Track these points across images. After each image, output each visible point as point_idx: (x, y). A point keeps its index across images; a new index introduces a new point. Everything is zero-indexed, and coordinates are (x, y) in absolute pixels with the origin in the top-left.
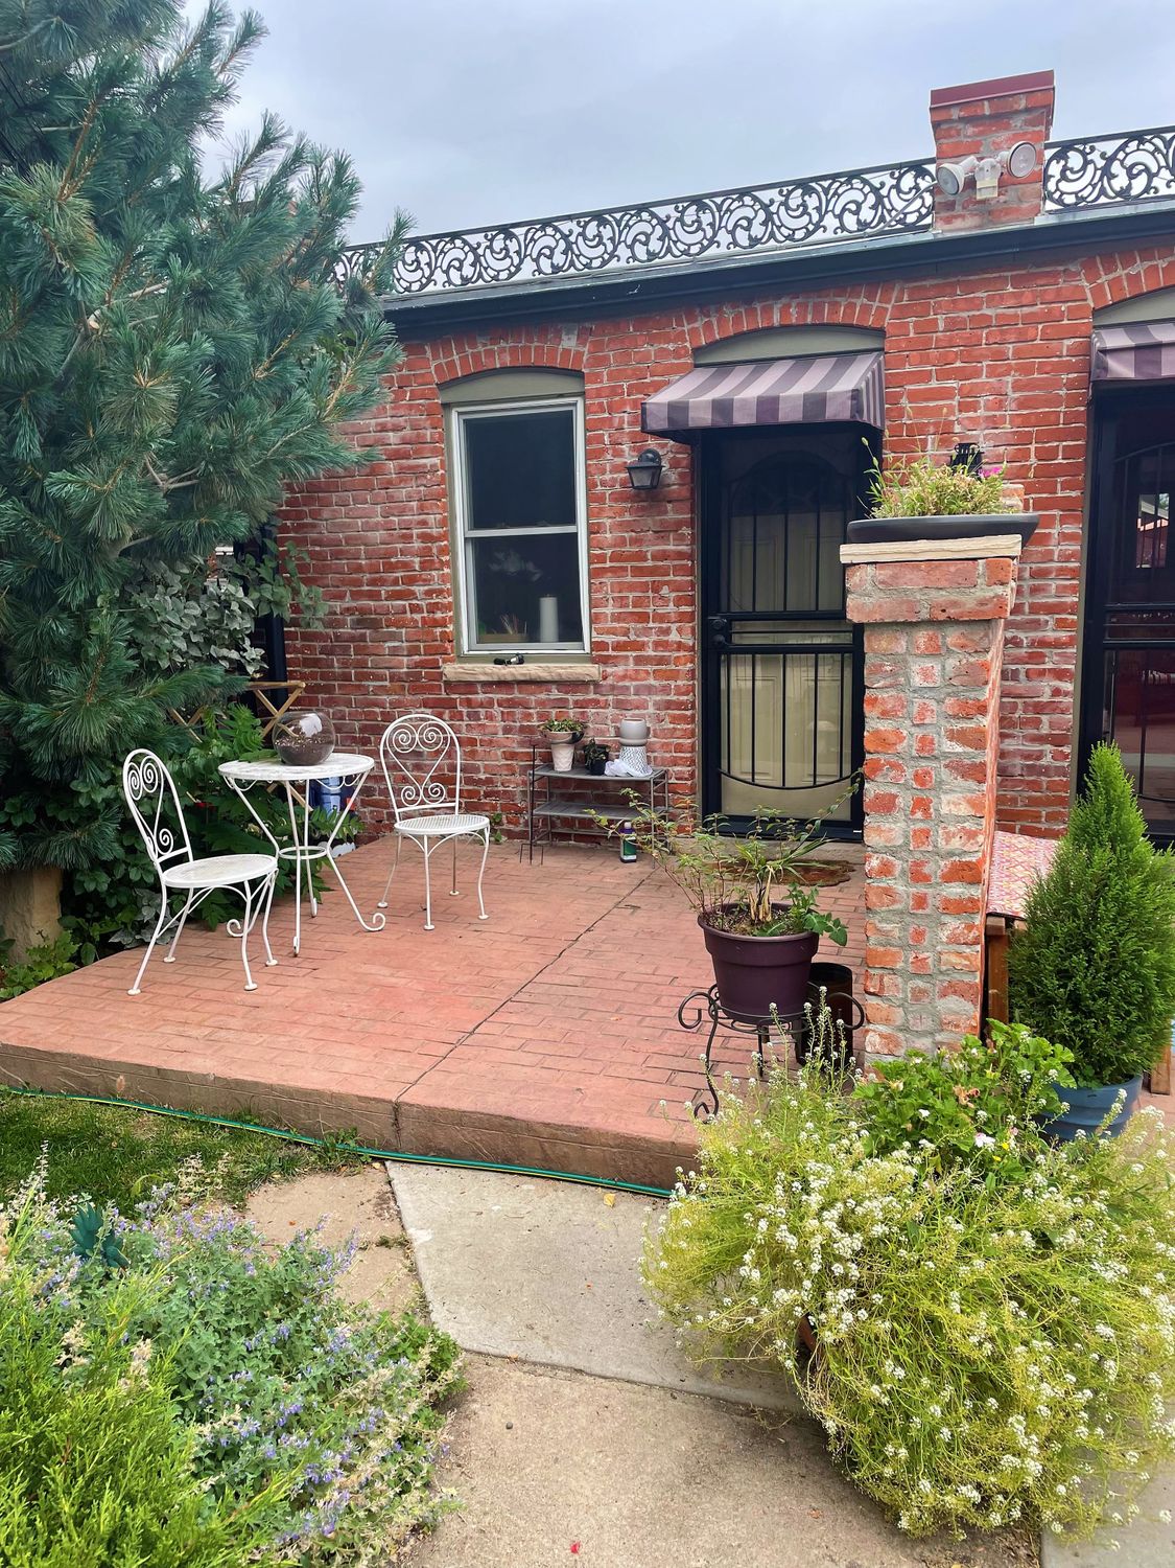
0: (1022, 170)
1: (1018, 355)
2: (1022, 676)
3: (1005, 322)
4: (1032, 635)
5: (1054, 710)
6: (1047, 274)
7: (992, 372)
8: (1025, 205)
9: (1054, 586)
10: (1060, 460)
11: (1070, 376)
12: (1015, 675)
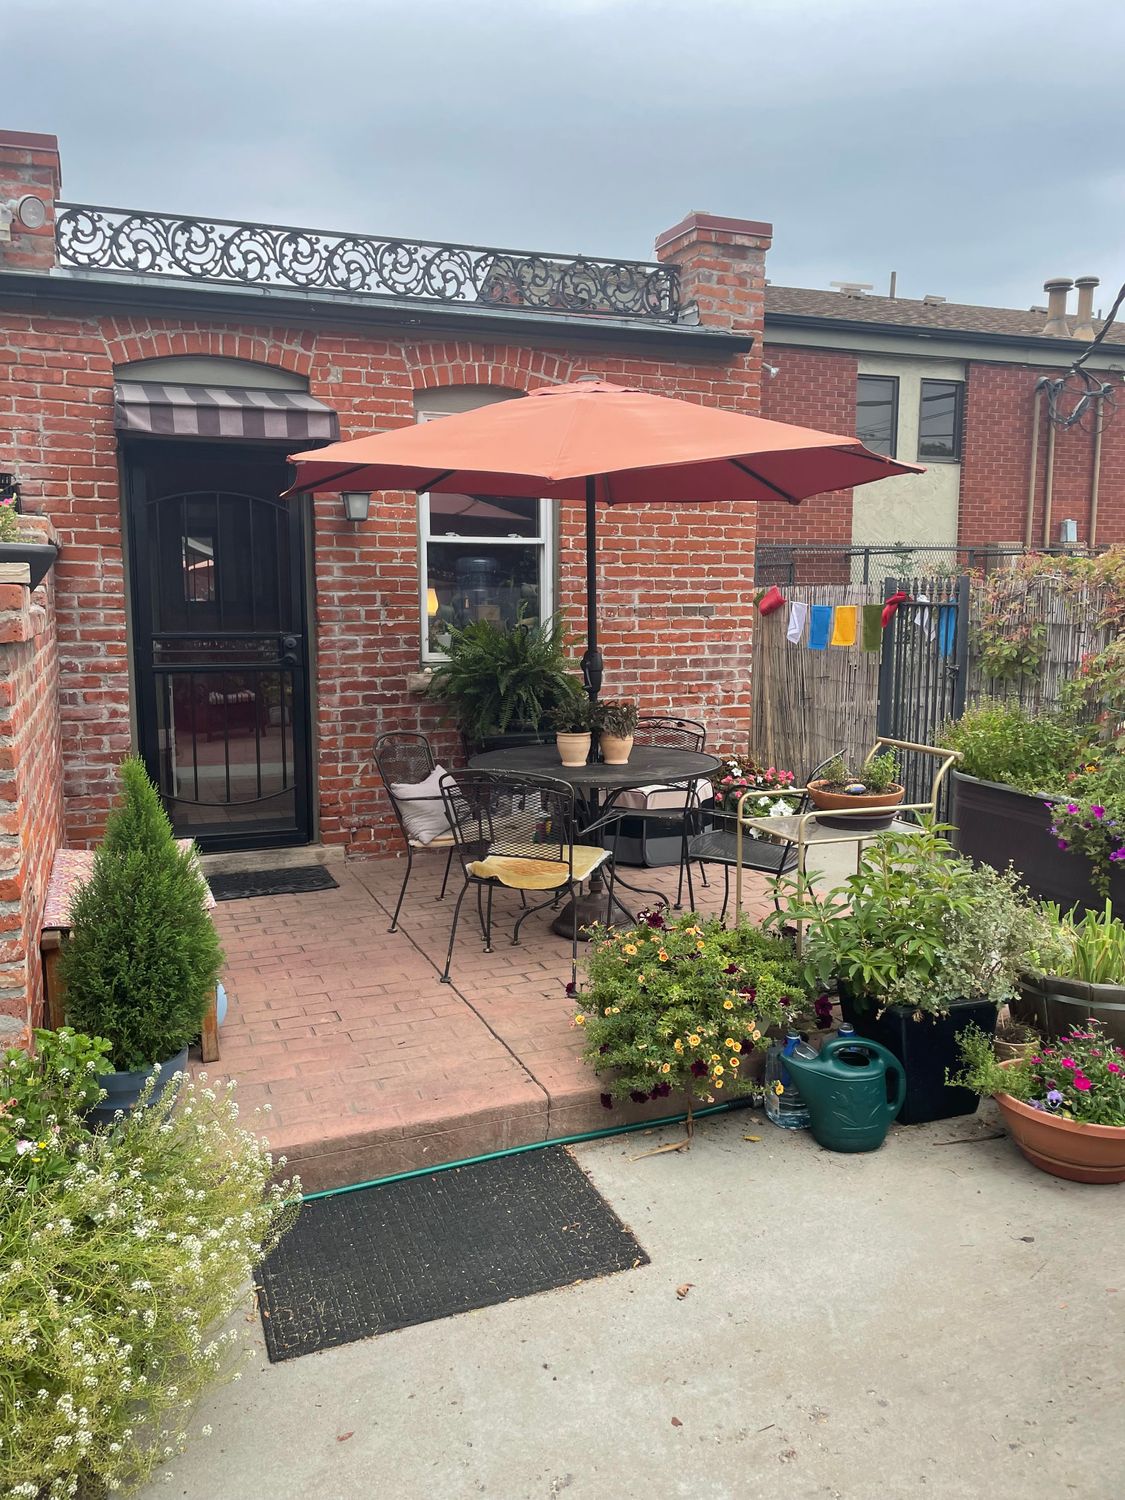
0: (33, 220)
1: (45, 395)
2: (80, 700)
3: (30, 364)
4: (87, 660)
5: (113, 730)
6: (65, 324)
7: (22, 408)
8: (39, 255)
9: (102, 614)
10: (96, 498)
11: (98, 422)
12: (73, 699)
